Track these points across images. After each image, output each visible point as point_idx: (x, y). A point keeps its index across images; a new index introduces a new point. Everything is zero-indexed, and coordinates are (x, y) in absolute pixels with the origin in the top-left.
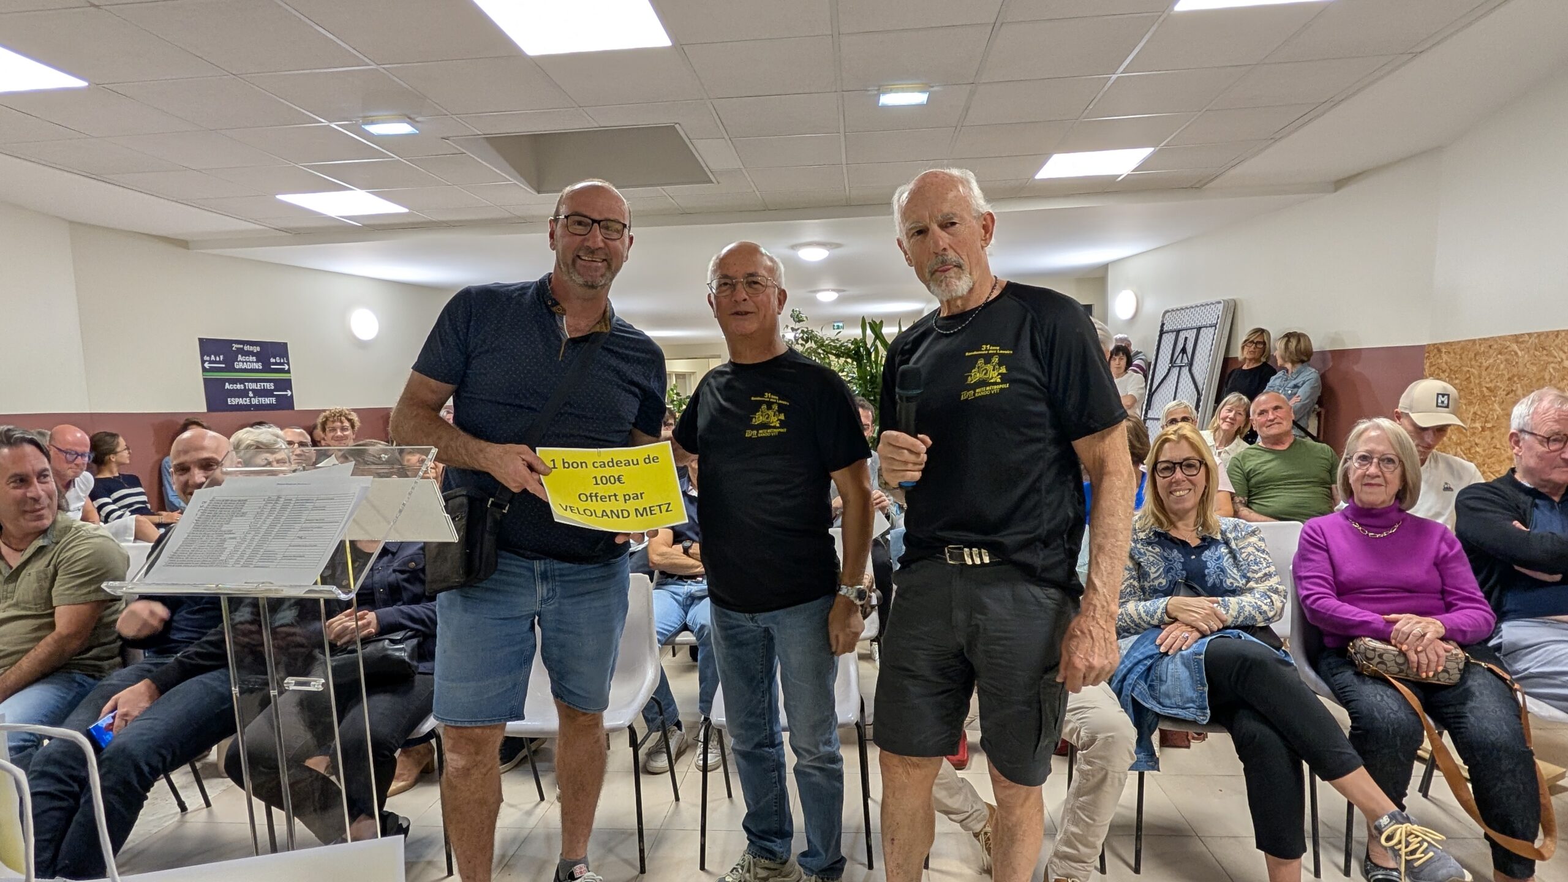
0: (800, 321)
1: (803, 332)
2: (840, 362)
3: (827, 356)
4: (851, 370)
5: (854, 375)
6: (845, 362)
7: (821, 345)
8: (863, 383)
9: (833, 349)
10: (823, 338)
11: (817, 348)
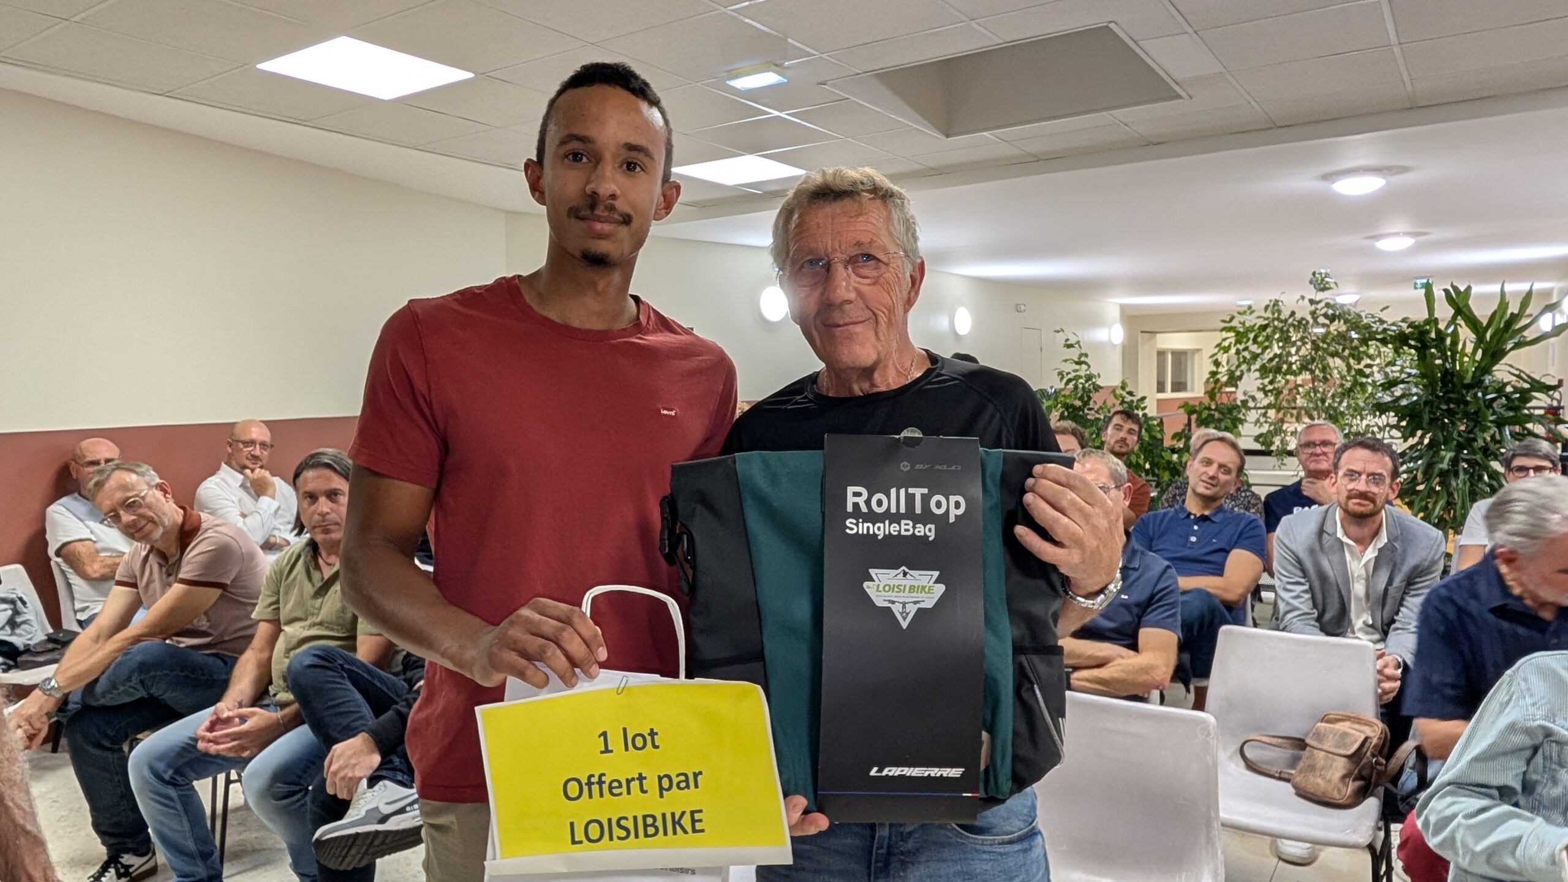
0: (1324, 288)
2: (1388, 351)
3: (1364, 341)
4: (1407, 363)
5: (1414, 371)
6: (1396, 351)
7: (1355, 324)
8: (1431, 384)
9: (1377, 333)
10: (1359, 316)
11: (1348, 330)
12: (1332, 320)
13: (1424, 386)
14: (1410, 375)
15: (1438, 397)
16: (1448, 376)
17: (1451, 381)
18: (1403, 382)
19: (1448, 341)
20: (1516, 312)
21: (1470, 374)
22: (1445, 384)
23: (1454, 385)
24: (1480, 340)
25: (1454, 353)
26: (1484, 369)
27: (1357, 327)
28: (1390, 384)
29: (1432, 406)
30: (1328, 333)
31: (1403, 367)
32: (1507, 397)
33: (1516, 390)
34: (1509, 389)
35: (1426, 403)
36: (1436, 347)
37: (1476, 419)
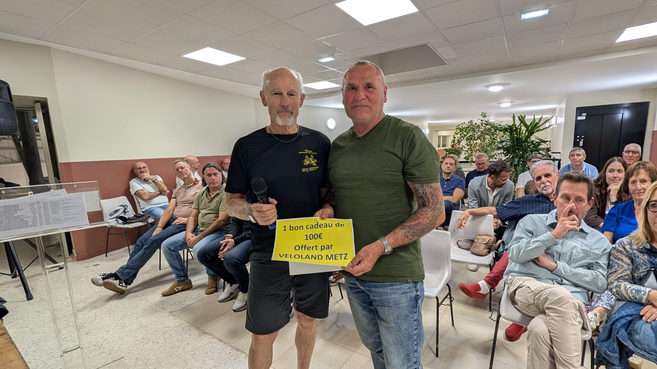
0: (485, 116)
1: (486, 121)
2: (502, 133)
3: (495, 131)
4: (507, 136)
5: (508, 138)
6: (504, 133)
7: (493, 127)
8: (513, 141)
9: (499, 128)
10: (494, 124)
11: (491, 128)
12: (487, 125)
13: (511, 142)
14: (507, 139)
15: (515, 145)
16: (518, 139)
17: (519, 141)
18: (505, 141)
19: (518, 130)
20: (538, 122)
21: (524, 139)
22: (517, 141)
23: (519, 142)
24: (527, 130)
25: (520, 133)
26: (528, 137)
27: (494, 127)
28: (502, 142)
29: (513, 147)
30: (485, 129)
31: (506, 137)
32: (534, 144)
33: (537, 142)
34: (535, 142)
35: (511, 146)
36: (515, 132)
37: (525, 151)
